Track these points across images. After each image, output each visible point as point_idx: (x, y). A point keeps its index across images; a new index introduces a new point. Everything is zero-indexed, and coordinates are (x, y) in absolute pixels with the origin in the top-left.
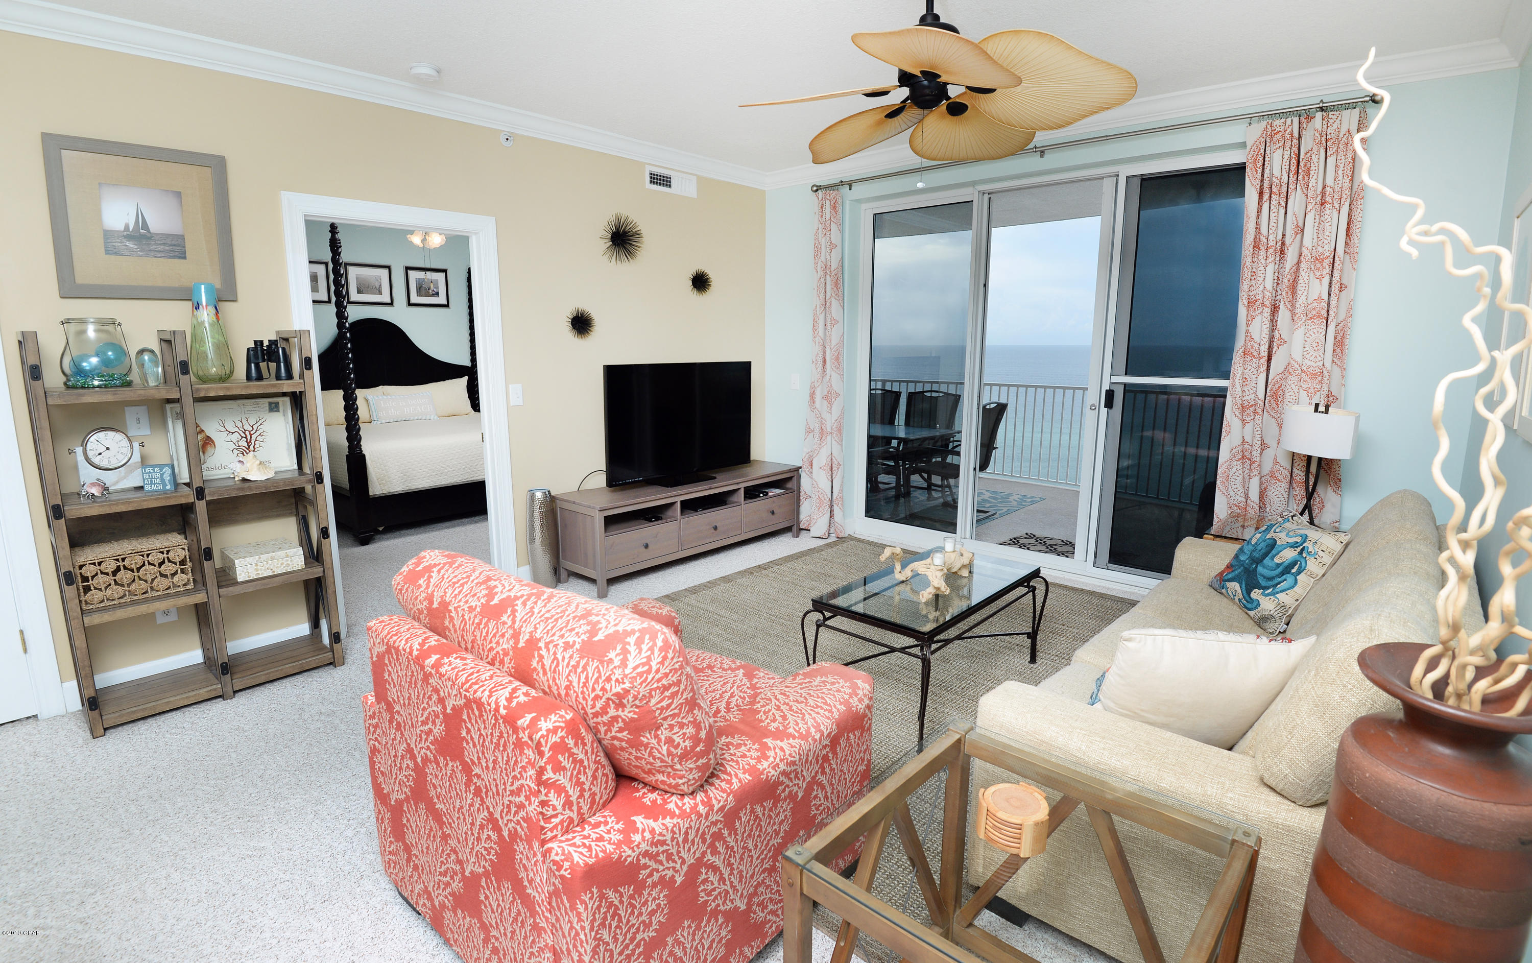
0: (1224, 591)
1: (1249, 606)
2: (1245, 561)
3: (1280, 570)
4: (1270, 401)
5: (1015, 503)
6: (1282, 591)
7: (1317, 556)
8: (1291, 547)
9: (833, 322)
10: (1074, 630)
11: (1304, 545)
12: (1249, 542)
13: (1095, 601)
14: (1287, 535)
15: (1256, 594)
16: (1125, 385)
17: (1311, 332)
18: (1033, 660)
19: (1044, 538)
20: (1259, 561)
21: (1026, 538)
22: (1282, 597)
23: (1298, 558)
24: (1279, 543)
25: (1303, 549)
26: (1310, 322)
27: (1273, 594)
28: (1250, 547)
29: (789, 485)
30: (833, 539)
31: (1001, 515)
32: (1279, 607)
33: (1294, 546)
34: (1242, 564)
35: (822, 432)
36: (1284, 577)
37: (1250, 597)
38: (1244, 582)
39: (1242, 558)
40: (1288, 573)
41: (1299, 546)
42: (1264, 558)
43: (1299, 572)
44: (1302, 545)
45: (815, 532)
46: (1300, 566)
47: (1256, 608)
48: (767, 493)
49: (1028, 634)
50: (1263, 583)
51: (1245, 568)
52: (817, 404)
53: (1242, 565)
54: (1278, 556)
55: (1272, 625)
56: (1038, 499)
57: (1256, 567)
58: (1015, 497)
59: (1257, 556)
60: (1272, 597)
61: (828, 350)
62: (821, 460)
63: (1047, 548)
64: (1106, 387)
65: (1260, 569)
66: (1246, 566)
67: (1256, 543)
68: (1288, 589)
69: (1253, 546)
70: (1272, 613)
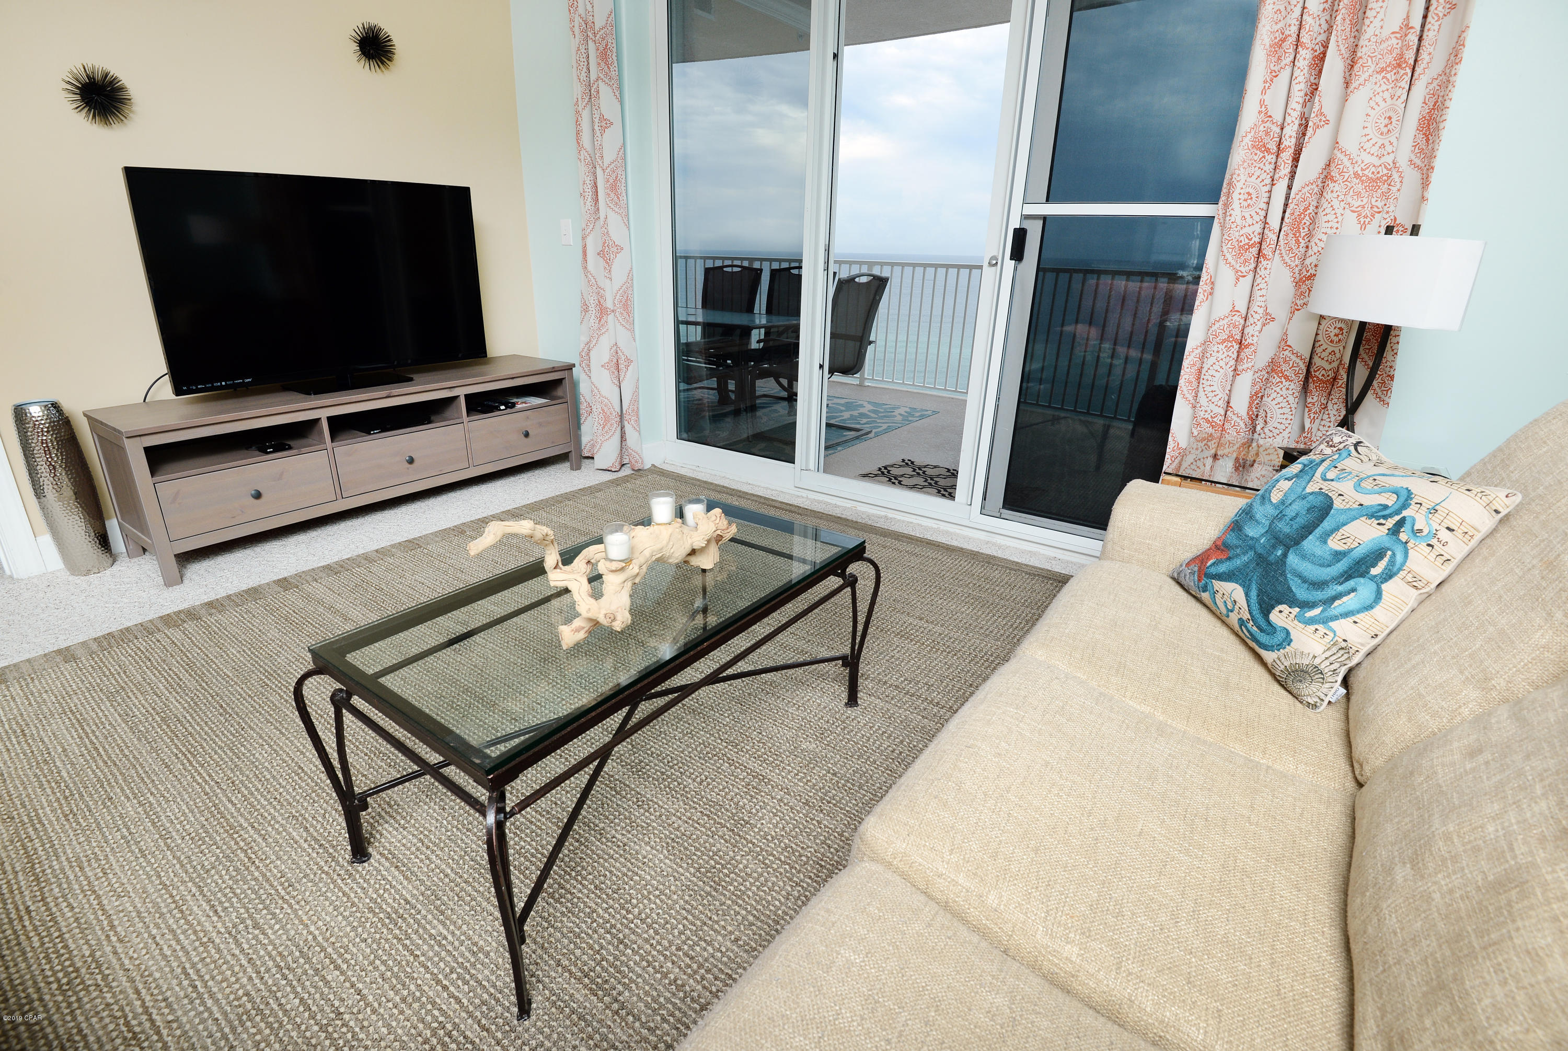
0: (1205, 596)
1: (1263, 638)
2: (1257, 540)
3: (1341, 566)
4: (1287, 235)
5: (899, 418)
6: (1346, 615)
7: (1434, 542)
8: (1372, 516)
9: (603, 124)
10: (937, 628)
11: (1405, 513)
12: (1265, 499)
13: (978, 570)
14: (1358, 487)
15: (1281, 616)
16: (1045, 219)
17: (1378, 99)
18: (852, 700)
19: (925, 467)
20: (1294, 541)
21: (901, 466)
22: (1343, 628)
23: (1387, 542)
24: (1338, 504)
25: (1401, 523)
26: (1380, 77)
27: (1325, 621)
28: (1270, 511)
29: (559, 392)
30: (626, 471)
31: (877, 435)
32: (1334, 649)
33: (1378, 514)
34: (1250, 544)
35: (602, 311)
36: (1351, 583)
37: (1269, 623)
38: (1254, 587)
39: (1252, 531)
40: (1362, 575)
41: (1390, 516)
42: (1304, 537)
43: (1388, 575)
44: (1398, 512)
45: (599, 462)
46: (1392, 562)
47: (1280, 646)
48: (513, 405)
49: (843, 658)
50: (1301, 593)
51: (1260, 556)
52: (591, 266)
53: (1252, 548)
54: (1338, 535)
55: (1314, 687)
56: (929, 413)
57: (1285, 555)
58: (902, 411)
59: (1287, 530)
60: (1320, 627)
61: (599, 172)
62: (601, 354)
63: (926, 481)
64: (1015, 223)
65: (1293, 559)
66: (1260, 550)
67: (1282, 502)
68: (1358, 612)
69: (1276, 507)
70: (1317, 662)
